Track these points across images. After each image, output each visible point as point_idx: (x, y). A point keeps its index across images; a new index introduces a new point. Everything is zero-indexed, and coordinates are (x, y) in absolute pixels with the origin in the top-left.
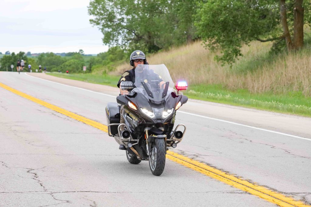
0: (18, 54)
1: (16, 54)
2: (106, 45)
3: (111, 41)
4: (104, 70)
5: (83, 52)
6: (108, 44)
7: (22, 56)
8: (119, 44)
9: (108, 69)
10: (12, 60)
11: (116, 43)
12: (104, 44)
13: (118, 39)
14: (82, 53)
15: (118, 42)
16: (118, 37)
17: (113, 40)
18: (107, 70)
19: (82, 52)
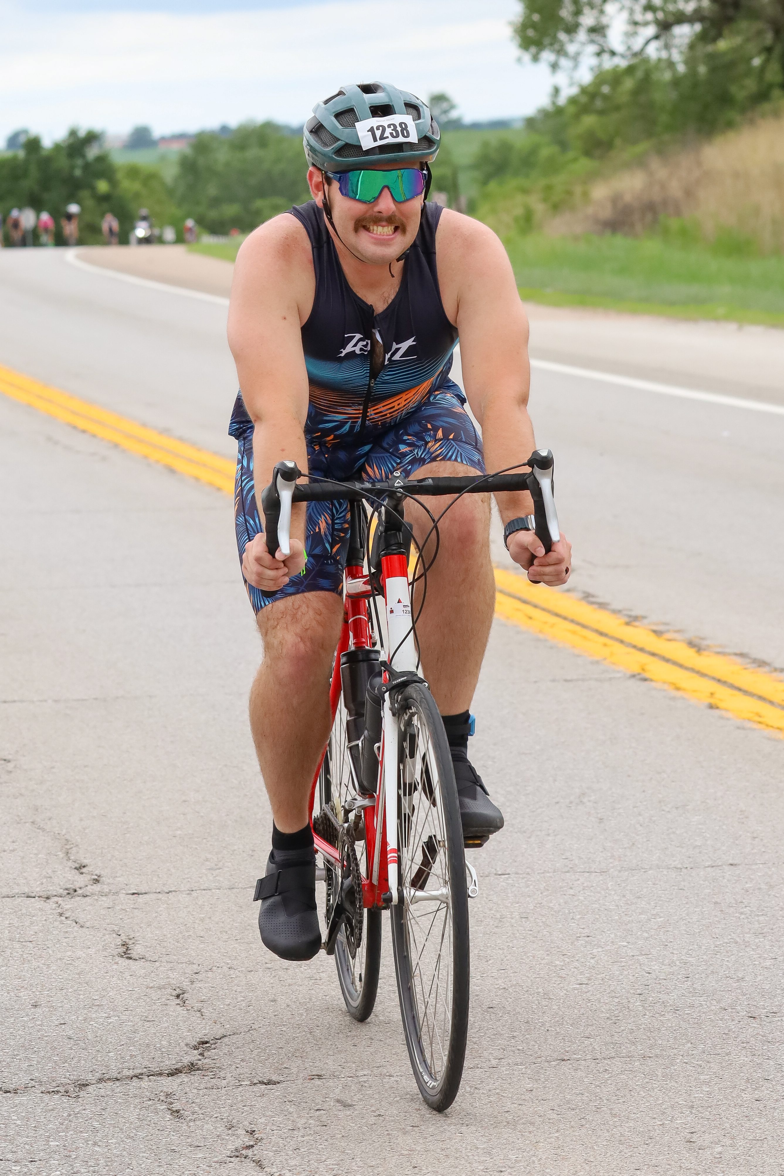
0: (57, 147)
1: (47, 143)
2: (536, 59)
3: (562, 36)
4: (519, 211)
5: (452, 107)
6: (548, 56)
7: (83, 156)
8: (613, 53)
9: (545, 200)
10: (29, 184)
11: (592, 49)
12: (527, 57)
13: (604, 20)
14: (445, 112)
15: (604, 36)
16: (602, 12)
17: (572, 29)
18: (539, 208)
19: (445, 105)
